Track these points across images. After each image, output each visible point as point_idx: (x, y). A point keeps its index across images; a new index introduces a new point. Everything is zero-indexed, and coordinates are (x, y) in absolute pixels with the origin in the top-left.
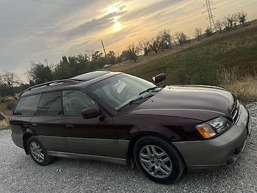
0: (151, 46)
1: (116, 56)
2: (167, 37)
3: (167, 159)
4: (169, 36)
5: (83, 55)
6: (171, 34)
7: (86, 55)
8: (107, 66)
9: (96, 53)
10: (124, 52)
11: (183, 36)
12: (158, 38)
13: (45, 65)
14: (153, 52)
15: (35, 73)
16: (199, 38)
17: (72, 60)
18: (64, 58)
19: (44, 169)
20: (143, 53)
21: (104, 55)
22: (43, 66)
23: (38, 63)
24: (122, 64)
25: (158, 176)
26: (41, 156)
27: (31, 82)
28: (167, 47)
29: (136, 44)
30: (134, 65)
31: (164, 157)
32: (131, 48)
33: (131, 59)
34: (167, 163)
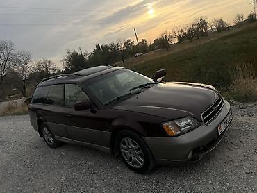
0: (185, 34)
1: (148, 44)
2: (203, 24)
3: (141, 151)
4: (205, 23)
5: (115, 44)
6: (208, 21)
7: (118, 44)
8: (137, 54)
9: (128, 42)
10: (156, 40)
11: (222, 22)
12: (193, 25)
13: (79, 53)
14: (188, 40)
15: (70, 60)
16: (240, 24)
17: (105, 48)
18: (98, 47)
19: (52, 151)
20: (176, 41)
21: (136, 44)
22: (77, 54)
23: (73, 51)
24: (153, 52)
25: (134, 166)
26: (51, 139)
27: (66, 69)
28: (203, 35)
29: (169, 32)
30: (166, 54)
31: (138, 150)
32: (164, 36)
33: (164, 47)
34: (141, 155)
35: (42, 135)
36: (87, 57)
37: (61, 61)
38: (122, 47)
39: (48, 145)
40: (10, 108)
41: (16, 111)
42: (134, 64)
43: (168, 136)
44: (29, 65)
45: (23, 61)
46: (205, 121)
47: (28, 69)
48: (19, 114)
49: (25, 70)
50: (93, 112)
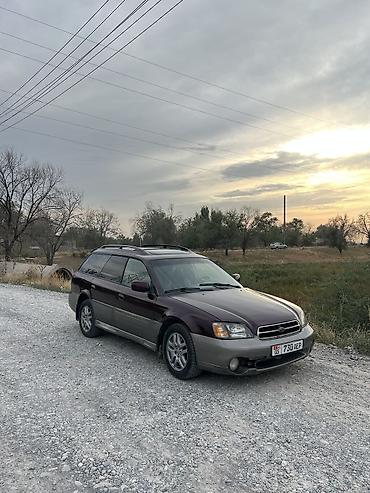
1: (305, 231)
3: (186, 351)
5: (238, 213)
7: (242, 216)
8: (277, 245)
9: (264, 217)
10: (321, 228)
13: (168, 215)
15: (148, 223)
17: (217, 217)
18: (205, 211)
21: (279, 224)
22: (163, 215)
23: (157, 208)
24: (309, 249)
25: (176, 369)
27: (136, 236)
30: (334, 259)
31: (184, 348)
32: (340, 223)
33: (334, 245)
34: (185, 355)
35: (78, 317)
36: (178, 226)
37: (131, 220)
38: (249, 224)
39: (83, 332)
40: (31, 276)
41: (39, 283)
42: (263, 262)
43: (214, 337)
44: (75, 213)
45: (67, 203)
46: (261, 336)
47: (71, 220)
48: (43, 288)
49: (65, 220)
50: (151, 297)
